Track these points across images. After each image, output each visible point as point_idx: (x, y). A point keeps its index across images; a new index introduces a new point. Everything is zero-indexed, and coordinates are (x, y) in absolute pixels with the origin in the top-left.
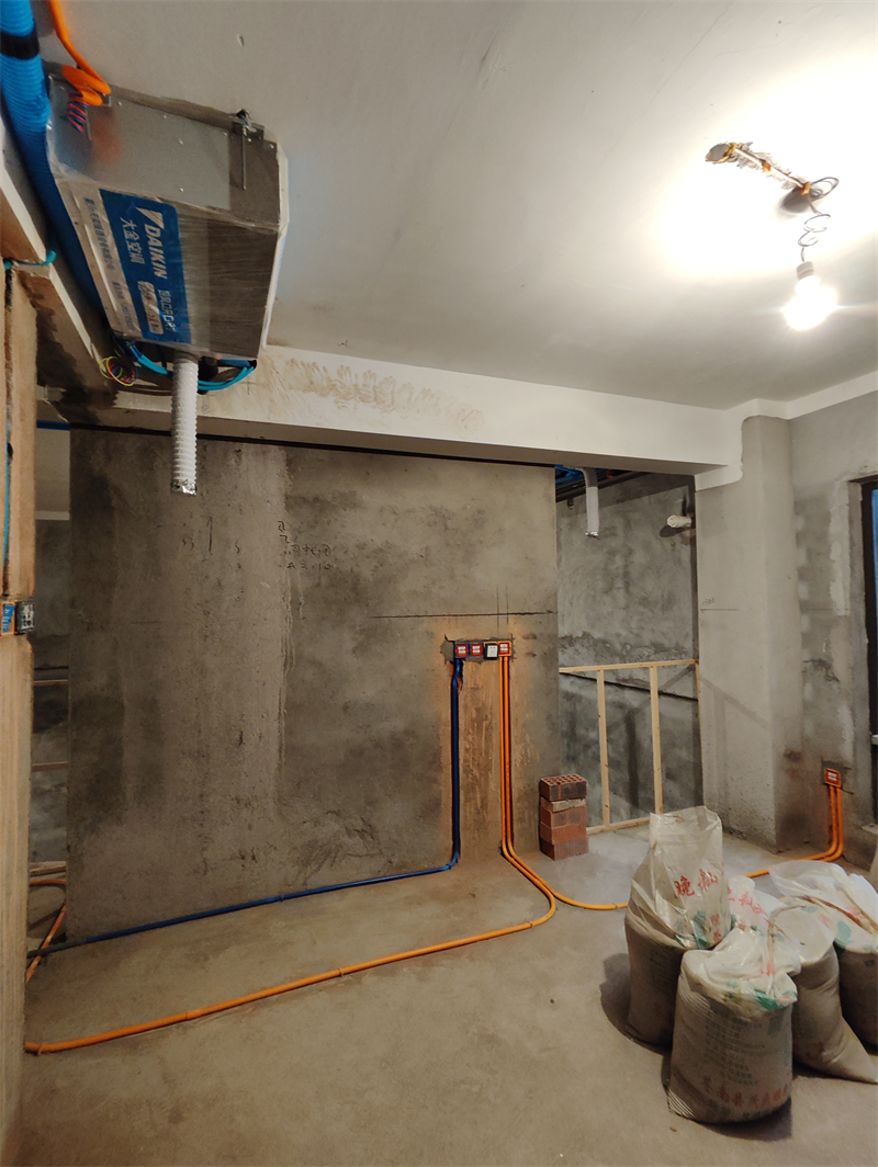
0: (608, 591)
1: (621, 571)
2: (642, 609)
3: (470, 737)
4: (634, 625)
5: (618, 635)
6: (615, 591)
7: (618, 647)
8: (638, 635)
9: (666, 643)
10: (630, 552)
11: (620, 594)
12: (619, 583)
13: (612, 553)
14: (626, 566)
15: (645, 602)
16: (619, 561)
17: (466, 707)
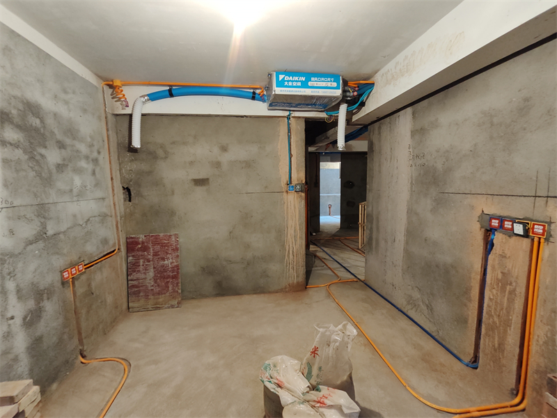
3: (494, 291)
17: (493, 267)
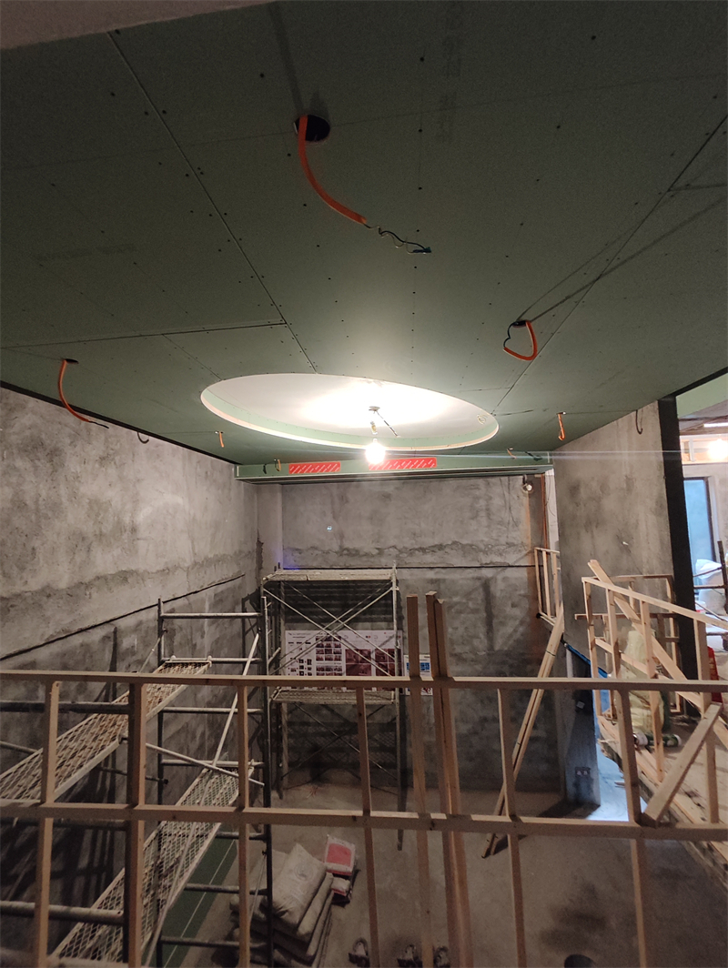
0: (475, 517)
1: (484, 508)
2: (499, 527)
4: (494, 535)
5: (482, 541)
6: (479, 518)
7: (483, 547)
8: (497, 540)
9: (516, 542)
10: (491, 498)
11: (484, 521)
12: (483, 514)
13: (477, 498)
14: (487, 505)
15: (501, 523)
16: (482, 503)
